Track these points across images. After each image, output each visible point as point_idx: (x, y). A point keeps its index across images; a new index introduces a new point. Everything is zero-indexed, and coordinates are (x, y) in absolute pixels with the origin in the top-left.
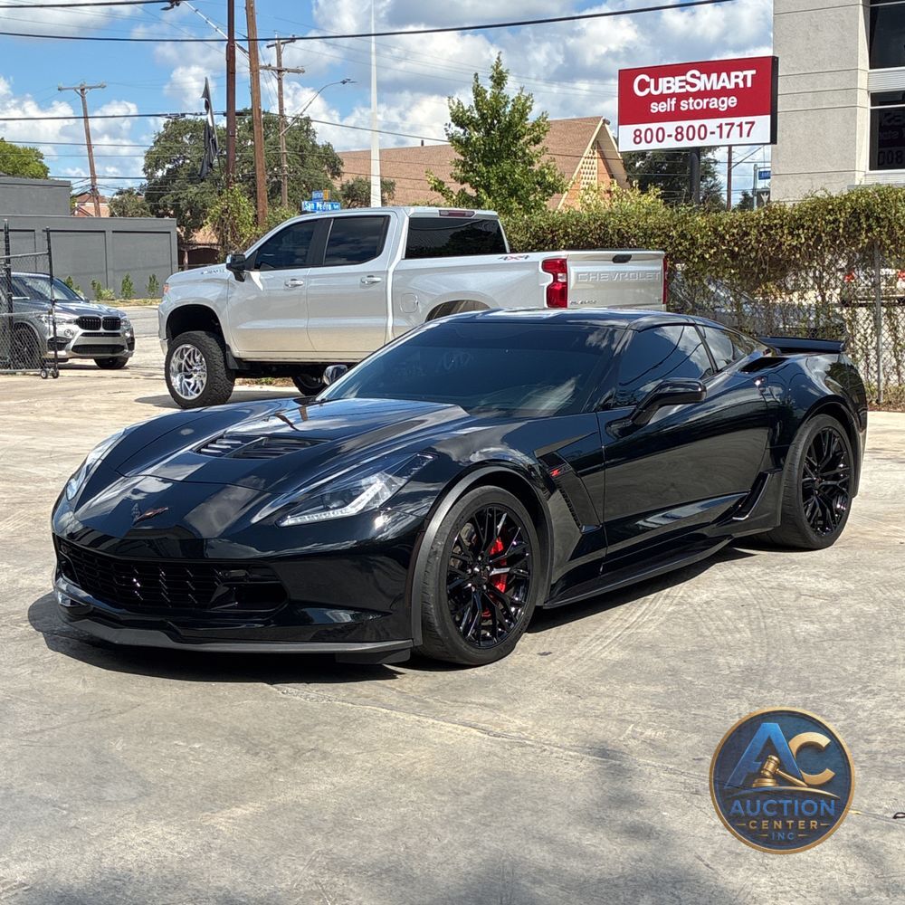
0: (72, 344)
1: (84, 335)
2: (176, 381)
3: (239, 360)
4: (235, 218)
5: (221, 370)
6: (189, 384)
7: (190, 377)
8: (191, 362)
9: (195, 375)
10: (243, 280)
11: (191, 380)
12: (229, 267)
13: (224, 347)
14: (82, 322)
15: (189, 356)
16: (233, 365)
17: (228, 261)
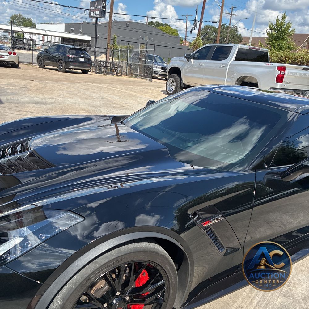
0: (159, 73)
1: (162, 72)
2: (168, 87)
3: (184, 84)
4: (198, 45)
5: (179, 86)
6: (171, 89)
7: (172, 87)
8: (173, 83)
9: (173, 87)
10: (189, 62)
11: (172, 88)
12: (185, 57)
13: (181, 80)
14: (162, 69)
15: (172, 81)
16: (182, 85)
17: (185, 56)
